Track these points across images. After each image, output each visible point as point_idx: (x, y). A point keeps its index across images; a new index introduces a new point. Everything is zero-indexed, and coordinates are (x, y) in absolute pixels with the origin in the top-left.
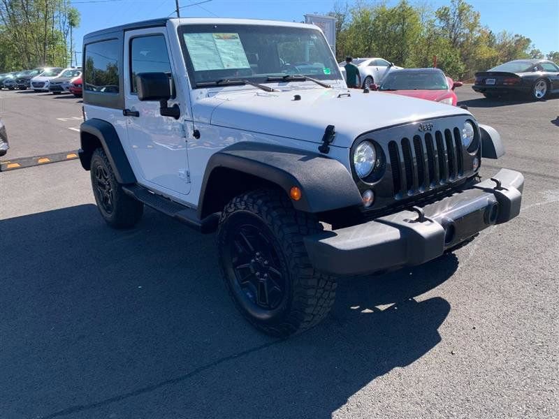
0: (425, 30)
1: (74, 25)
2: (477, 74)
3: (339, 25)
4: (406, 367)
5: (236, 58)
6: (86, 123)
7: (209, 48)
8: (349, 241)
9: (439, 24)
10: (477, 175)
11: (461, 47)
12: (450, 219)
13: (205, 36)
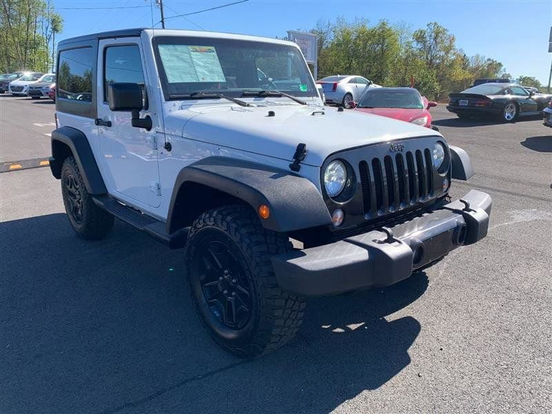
0: (403, 51)
1: (57, 31)
2: (451, 95)
3: (321, 43)
4: (373, 391)
5: (211, 72)
6: (58, 131)
7: (184, 61)
8: (316, 261)
9: (416, 46)
10: (447, 195)
11: (437, 68)
12: (418, 241)
13: (181, 48)
